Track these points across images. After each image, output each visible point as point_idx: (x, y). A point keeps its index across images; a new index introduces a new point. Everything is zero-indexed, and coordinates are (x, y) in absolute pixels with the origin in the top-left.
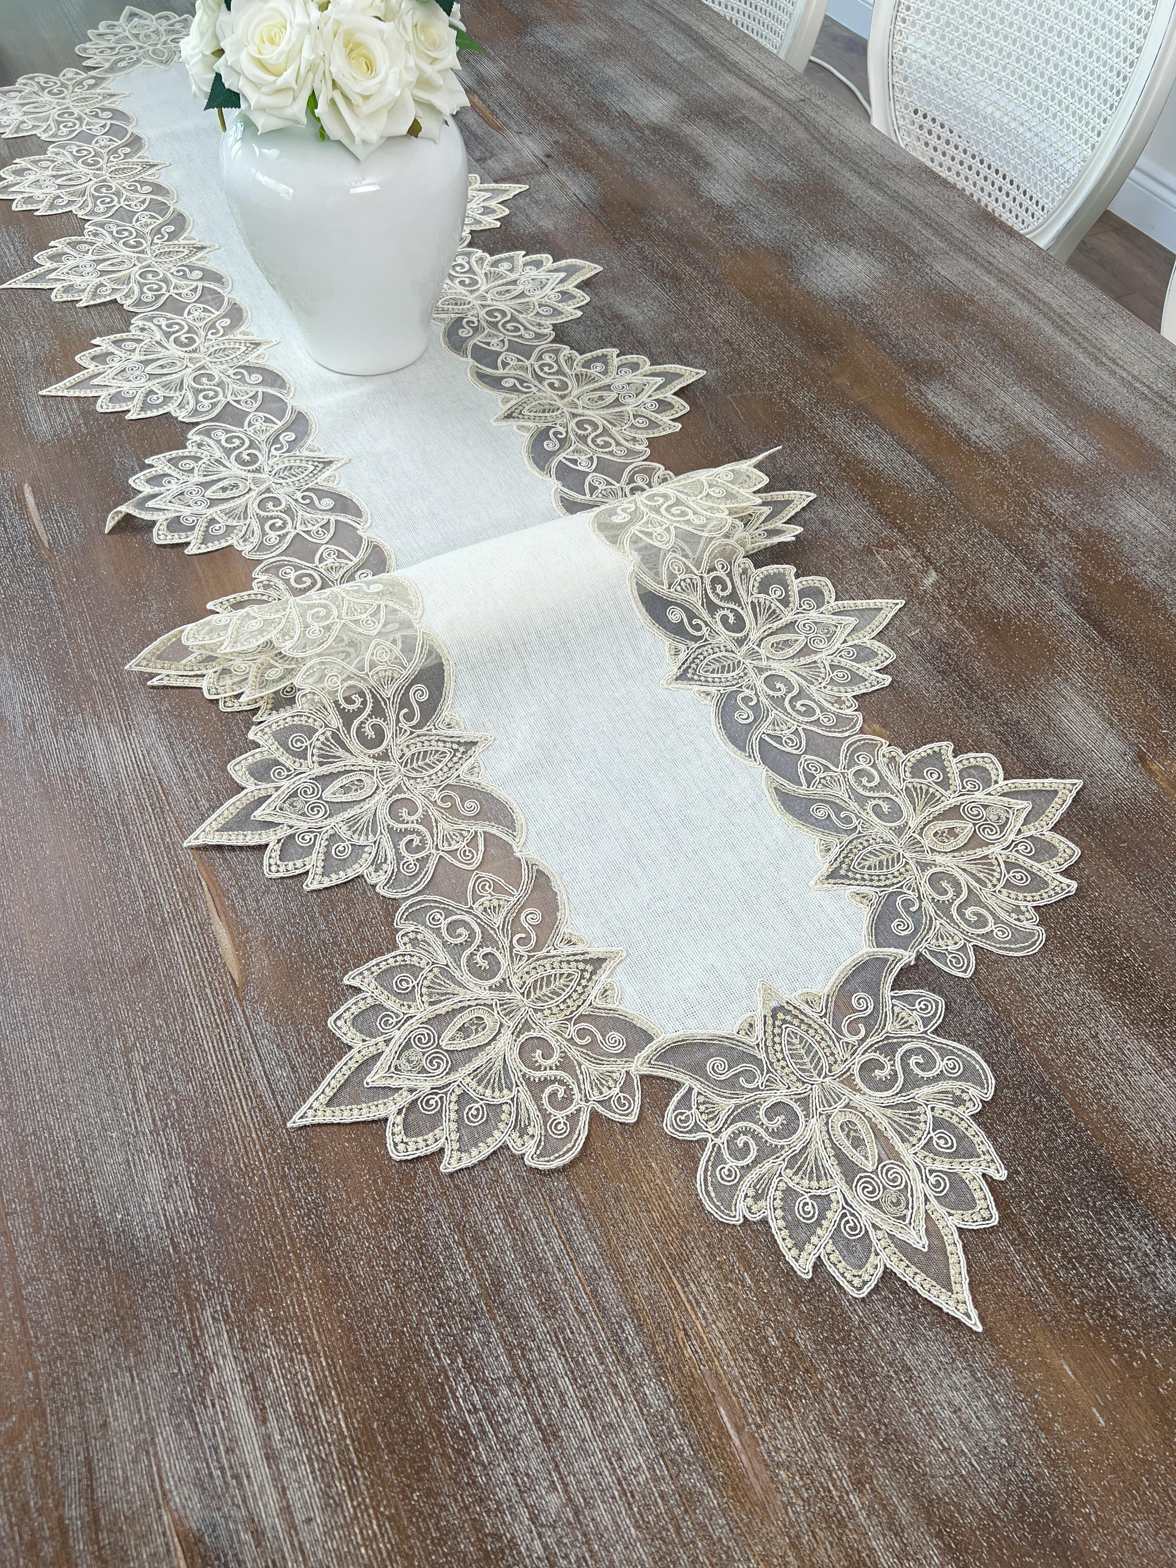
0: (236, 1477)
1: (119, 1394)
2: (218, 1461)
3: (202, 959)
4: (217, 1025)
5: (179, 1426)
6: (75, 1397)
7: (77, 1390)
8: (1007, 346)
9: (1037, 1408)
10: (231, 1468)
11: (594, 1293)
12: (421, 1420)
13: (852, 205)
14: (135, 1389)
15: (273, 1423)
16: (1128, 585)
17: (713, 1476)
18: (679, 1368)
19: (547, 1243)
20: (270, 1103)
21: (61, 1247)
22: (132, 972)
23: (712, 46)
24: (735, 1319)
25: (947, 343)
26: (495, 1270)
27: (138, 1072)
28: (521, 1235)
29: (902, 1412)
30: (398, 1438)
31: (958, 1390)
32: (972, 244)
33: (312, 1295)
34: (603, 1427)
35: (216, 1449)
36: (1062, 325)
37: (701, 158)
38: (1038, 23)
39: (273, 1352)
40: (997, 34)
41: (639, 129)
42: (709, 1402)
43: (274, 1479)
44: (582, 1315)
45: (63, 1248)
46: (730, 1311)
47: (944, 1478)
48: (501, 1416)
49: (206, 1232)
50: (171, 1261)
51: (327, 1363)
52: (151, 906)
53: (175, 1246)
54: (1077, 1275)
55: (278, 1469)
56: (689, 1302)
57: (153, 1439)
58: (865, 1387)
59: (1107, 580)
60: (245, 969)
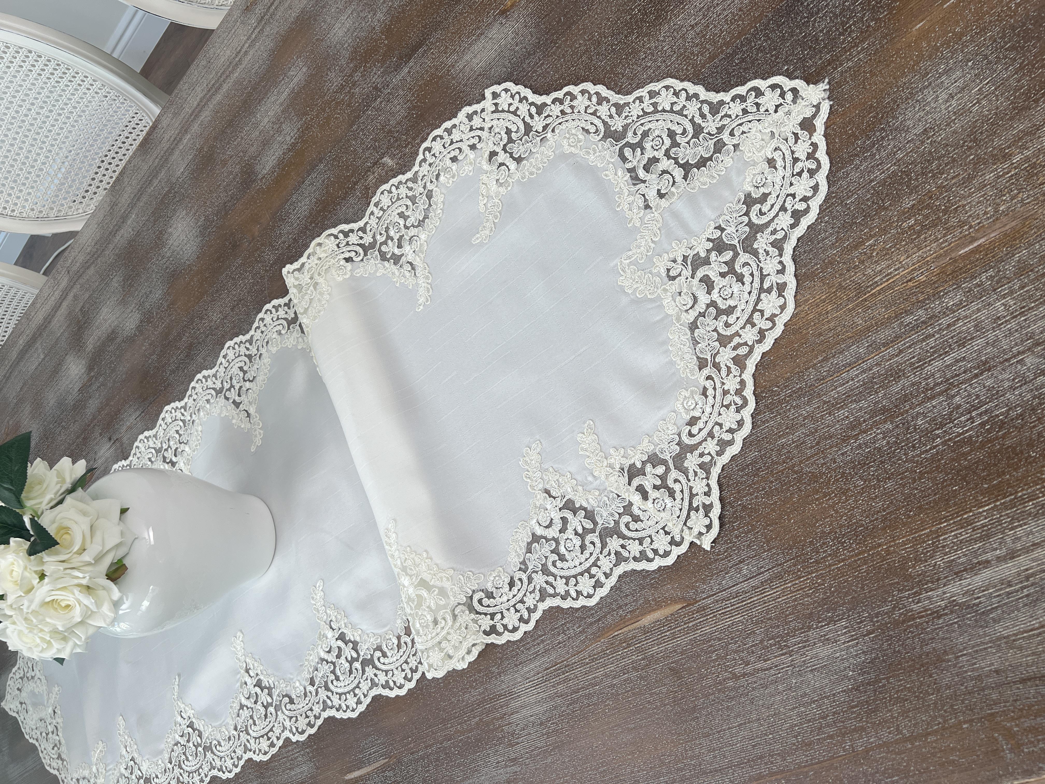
0: (1027, 578)
1: (975, 664)
2: (1018, 591)
3: (668, 631)
4: (714, 616)
5: (994, 620)
6: (979, 694)
7: (974, 693)
8: (230, 123)
9: (947, 44)
10: (1021, 582)
11: (884, 345)
12: (980, 455)
13: (138, 234)
14: (970, 653)
15: (989, 556)
16: (388, 30)
17: (1007, 255)
18: (934, 283)
19: (853, 380)
20: (767, 575)
21: (874, 712)
22: (680, 678)
23: (34, 336)
24: (898, 249)
25: (230, 163)
26: (873, 413)
27: (749, 669)
28: (849, 397)
29: (955, 132)
30: (993, 469)
31: (937, 97)
32: (162, 152)
33: (898, 536)
34: (978, 331)
35: (1009, 594)
36: (215, 89)
37: (109, 336)
38: (13, 121)
39: (939, 560)
40: (21, 148)
41: (90, 380)
42: (955, 261)
43: (1028, 552)
44: (901, 352)
45: (875, 711)
46: (892, 252)
47: (998, 101)
48: (974, 400)
49: (859, 613)
50: (879, 635)
51: (944, 522)
52: (634, 668)
53: (869, 633)
54: (854, 25)
55: (1020, 550)
56: (887, 280)
57: (1004, 638)
58: (939, 158)
59: (385, 45)
60: (674, 601)
